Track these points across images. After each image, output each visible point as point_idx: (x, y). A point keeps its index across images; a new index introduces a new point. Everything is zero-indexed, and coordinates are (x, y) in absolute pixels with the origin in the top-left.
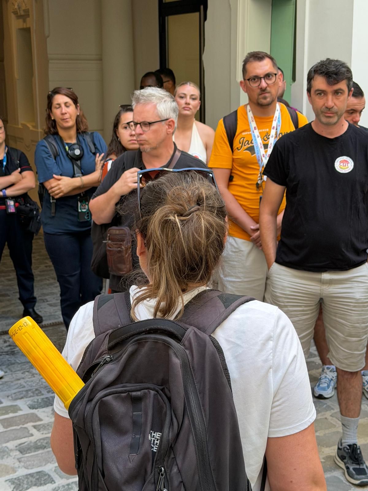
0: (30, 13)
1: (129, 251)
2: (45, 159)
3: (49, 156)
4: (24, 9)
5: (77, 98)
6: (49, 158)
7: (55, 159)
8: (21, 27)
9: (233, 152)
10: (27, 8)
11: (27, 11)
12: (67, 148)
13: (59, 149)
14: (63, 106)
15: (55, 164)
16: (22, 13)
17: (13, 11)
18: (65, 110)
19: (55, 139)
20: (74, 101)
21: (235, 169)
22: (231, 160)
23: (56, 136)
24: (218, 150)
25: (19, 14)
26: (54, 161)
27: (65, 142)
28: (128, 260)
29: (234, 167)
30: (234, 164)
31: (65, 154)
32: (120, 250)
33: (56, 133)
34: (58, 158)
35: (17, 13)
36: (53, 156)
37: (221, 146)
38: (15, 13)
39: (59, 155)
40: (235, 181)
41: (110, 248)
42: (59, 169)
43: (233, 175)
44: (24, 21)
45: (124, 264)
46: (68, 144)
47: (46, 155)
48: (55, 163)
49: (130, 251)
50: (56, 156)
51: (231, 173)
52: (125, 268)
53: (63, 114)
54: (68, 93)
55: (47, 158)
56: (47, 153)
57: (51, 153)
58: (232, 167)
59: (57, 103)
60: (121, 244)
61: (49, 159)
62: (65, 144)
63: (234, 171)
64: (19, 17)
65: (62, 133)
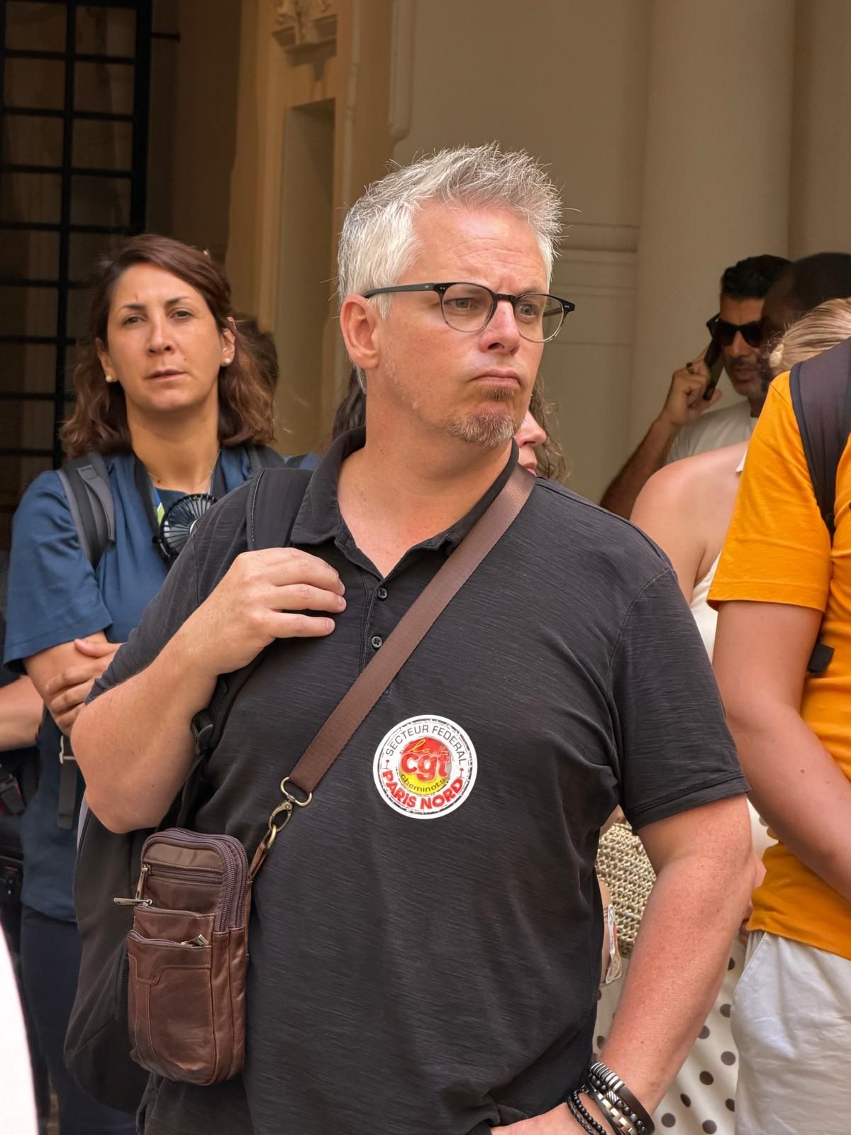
0: (339, 36)
1: (234, 958)
2: (44, 552)
3: (66, 542)
4: (318, 15)
5: (227, 288)
6: (62, 547)
7: (95, 563)
8: (304, 100)
9: (832, 529)
10: (328, 13)
11: (327, 26)
12: (160, 511)
13: (120, 515)
14: (158, 315)
15: (92, 581)
16: (311, 36)
17: (278, 28)
18: (163, 330)
19: (111, 471)
20: (209, 297)
21: (840, 612)
22: (822, 566)
23: (116, 461)
24: (758, 514)
25: (298, 42)
26: (89, 567)
27: (156, 485)
28: (226, 1000)
29: (833, 604)
30: (834, 589)
31: (141, 538)
32: (185, 952)
33: (124, 449)
34: (107, 559)
35: (291, 39)
36: (83, 544)
37: (771, 500)
38: (285, 37)
39: (114, 544)
40: (835, 674)
41: (147, 936)
42: (102, 604)
43: (830, 642)
44: (319, 74)
45: (204, 1022)
46: (165, 496)
47: (54, 537)
48: (88, 575)
49: (236, 961)
50: (100, 549)
51: (821, 634)
52: (206, 1042)
53: (152, 352)
54: (187, 265)
55: (51, 548)
56: (60, 528)
57: (79, 529)
58: (828, 606)
59: (133, 301)
60: (195, 923)
61: (60, 553)
62: (155, 497)
63: (832, 626)
64: (299, 54)
65: (145, 443)
